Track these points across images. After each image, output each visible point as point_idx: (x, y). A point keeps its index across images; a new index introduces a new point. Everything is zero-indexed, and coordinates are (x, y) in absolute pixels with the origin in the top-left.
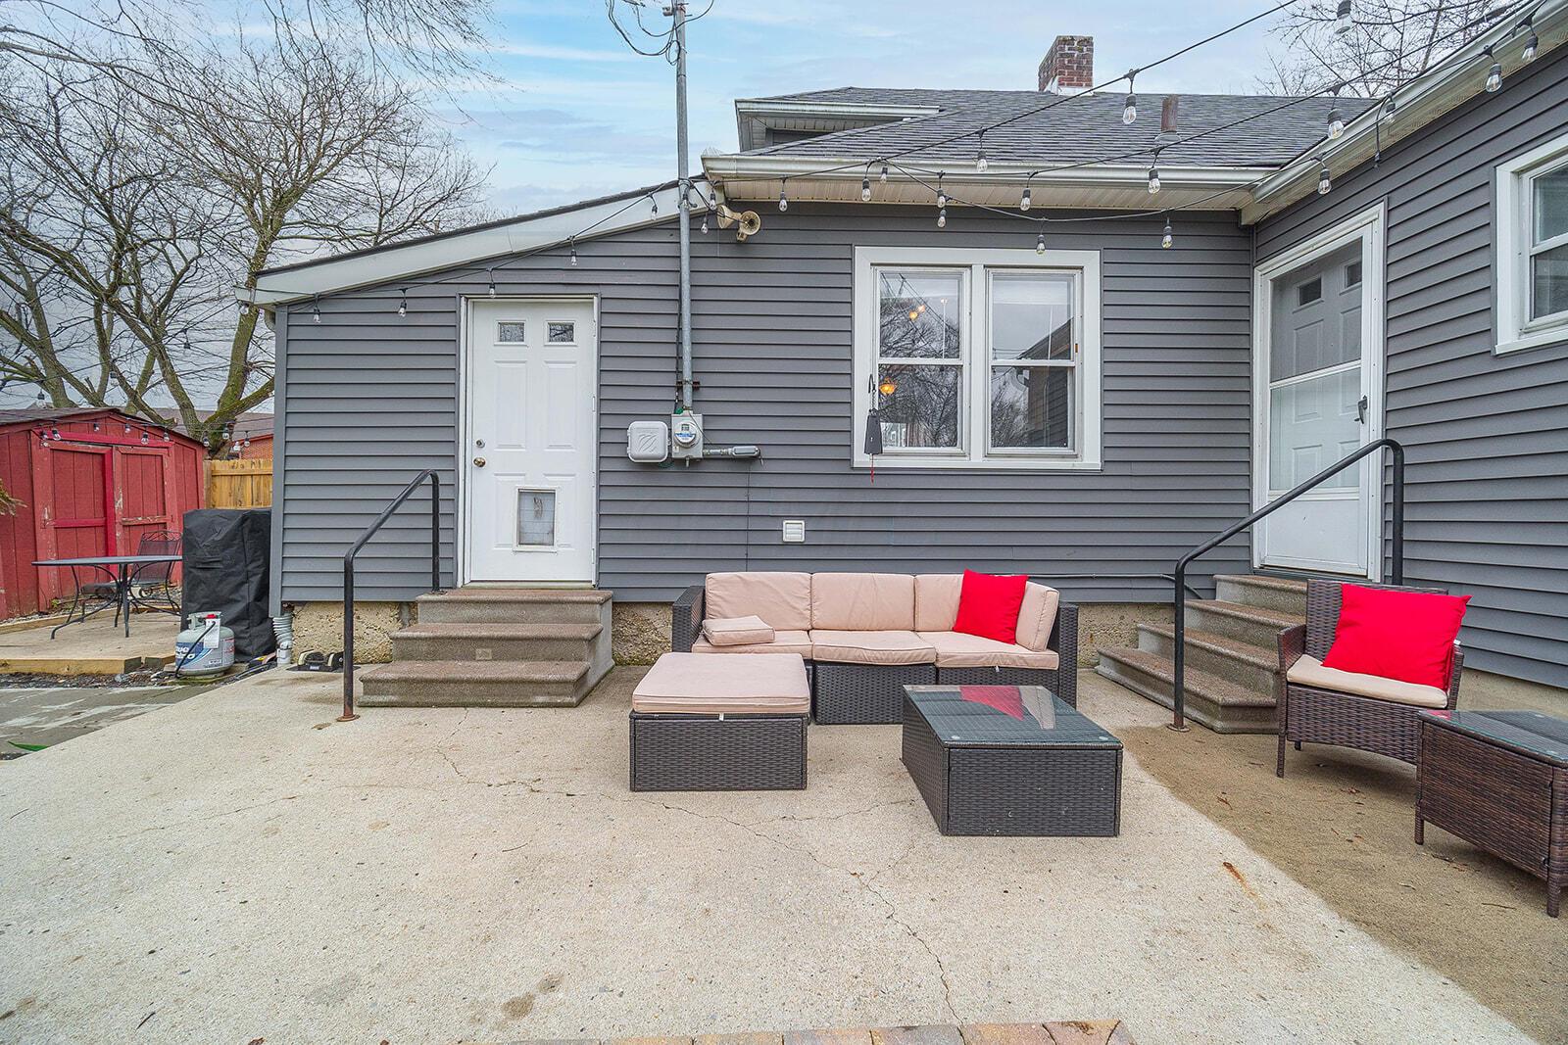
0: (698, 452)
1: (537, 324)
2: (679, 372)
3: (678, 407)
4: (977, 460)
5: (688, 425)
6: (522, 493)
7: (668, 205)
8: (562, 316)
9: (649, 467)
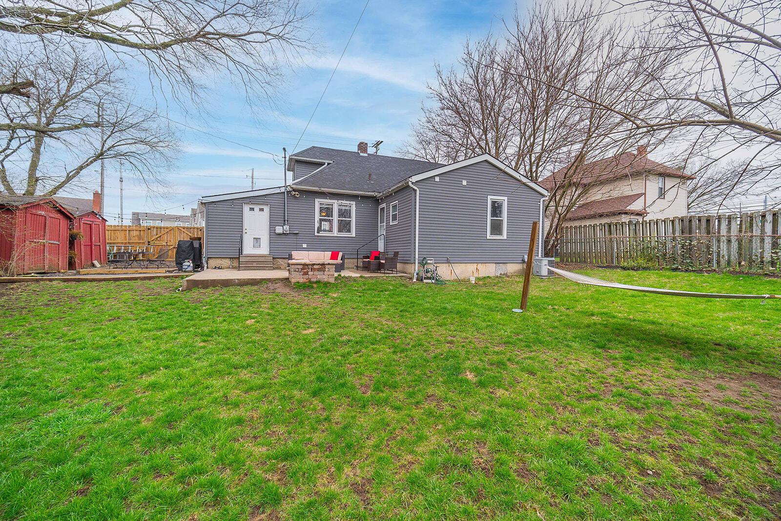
0: (288, 232)
1: (257, 208)
2: (284, 218)
3: (284, 224)
4: (336, 235)
5: (287, 227)
6: (254, 238)
7: (283, 190)
8: (262, 207)
9: (279, 234)
